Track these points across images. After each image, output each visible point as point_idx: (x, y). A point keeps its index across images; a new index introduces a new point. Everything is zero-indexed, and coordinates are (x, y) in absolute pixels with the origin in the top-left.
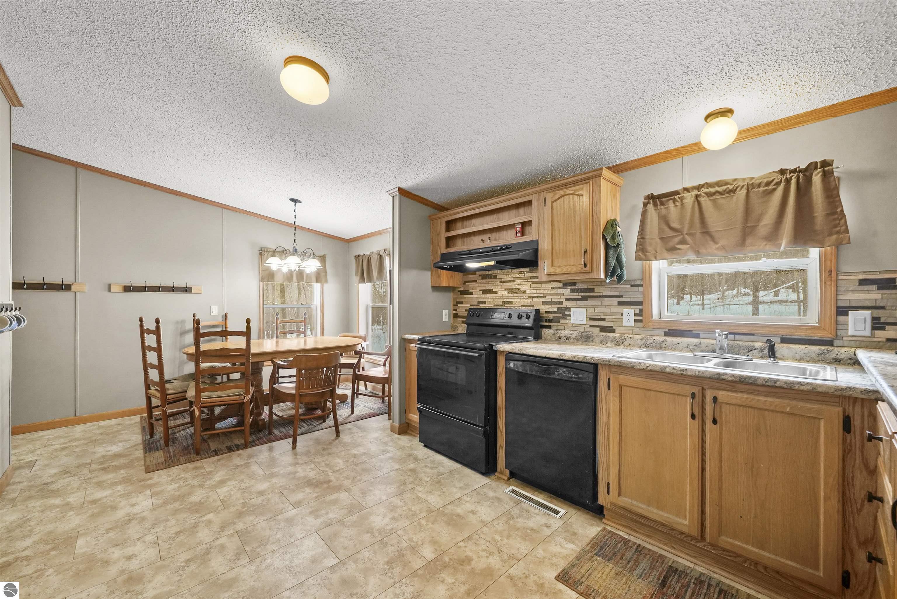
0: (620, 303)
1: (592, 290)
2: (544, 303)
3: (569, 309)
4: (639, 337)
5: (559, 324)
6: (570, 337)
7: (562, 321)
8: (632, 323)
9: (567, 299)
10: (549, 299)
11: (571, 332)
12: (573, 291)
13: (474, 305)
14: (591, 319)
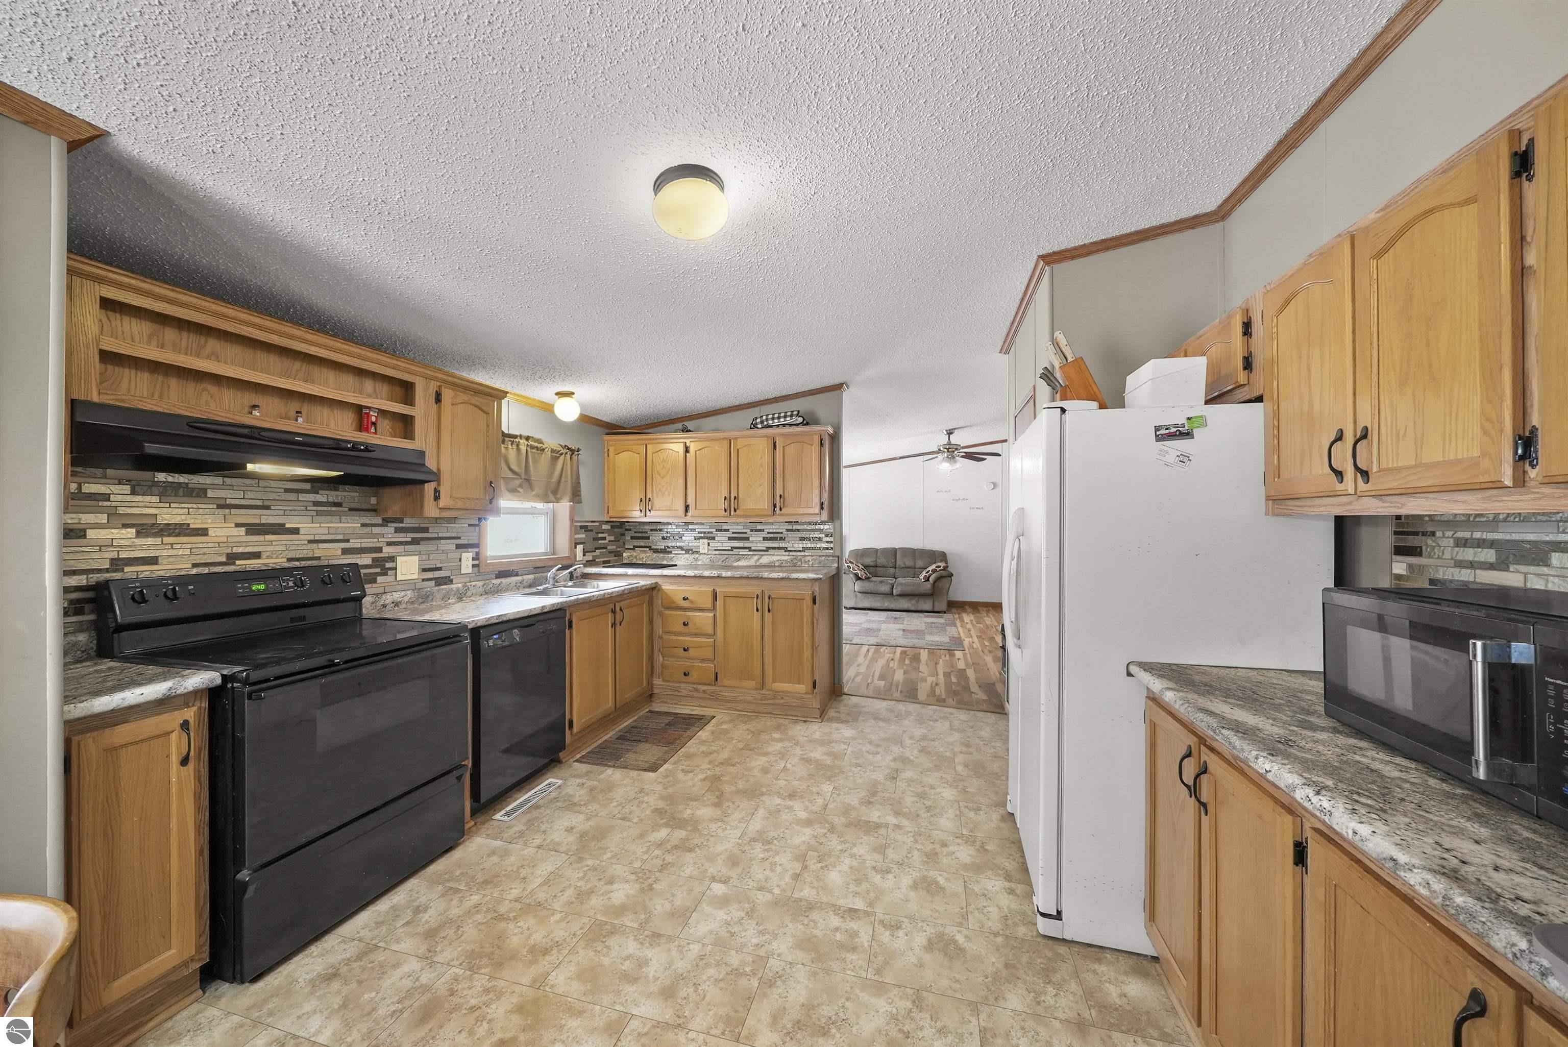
0: (458, 547)
1: (426, 530)
2: (345, 551)
3: (392, 559)
4: (480, 584)
5: (374, 585)
6: (400, 602)
7: (380, 579)
8: (470, 570)
9: (389, 544)
10: (355, 543)
11: (403, 593)
12: (397, 530)
13: (99, 571)
14: (424, 570)
